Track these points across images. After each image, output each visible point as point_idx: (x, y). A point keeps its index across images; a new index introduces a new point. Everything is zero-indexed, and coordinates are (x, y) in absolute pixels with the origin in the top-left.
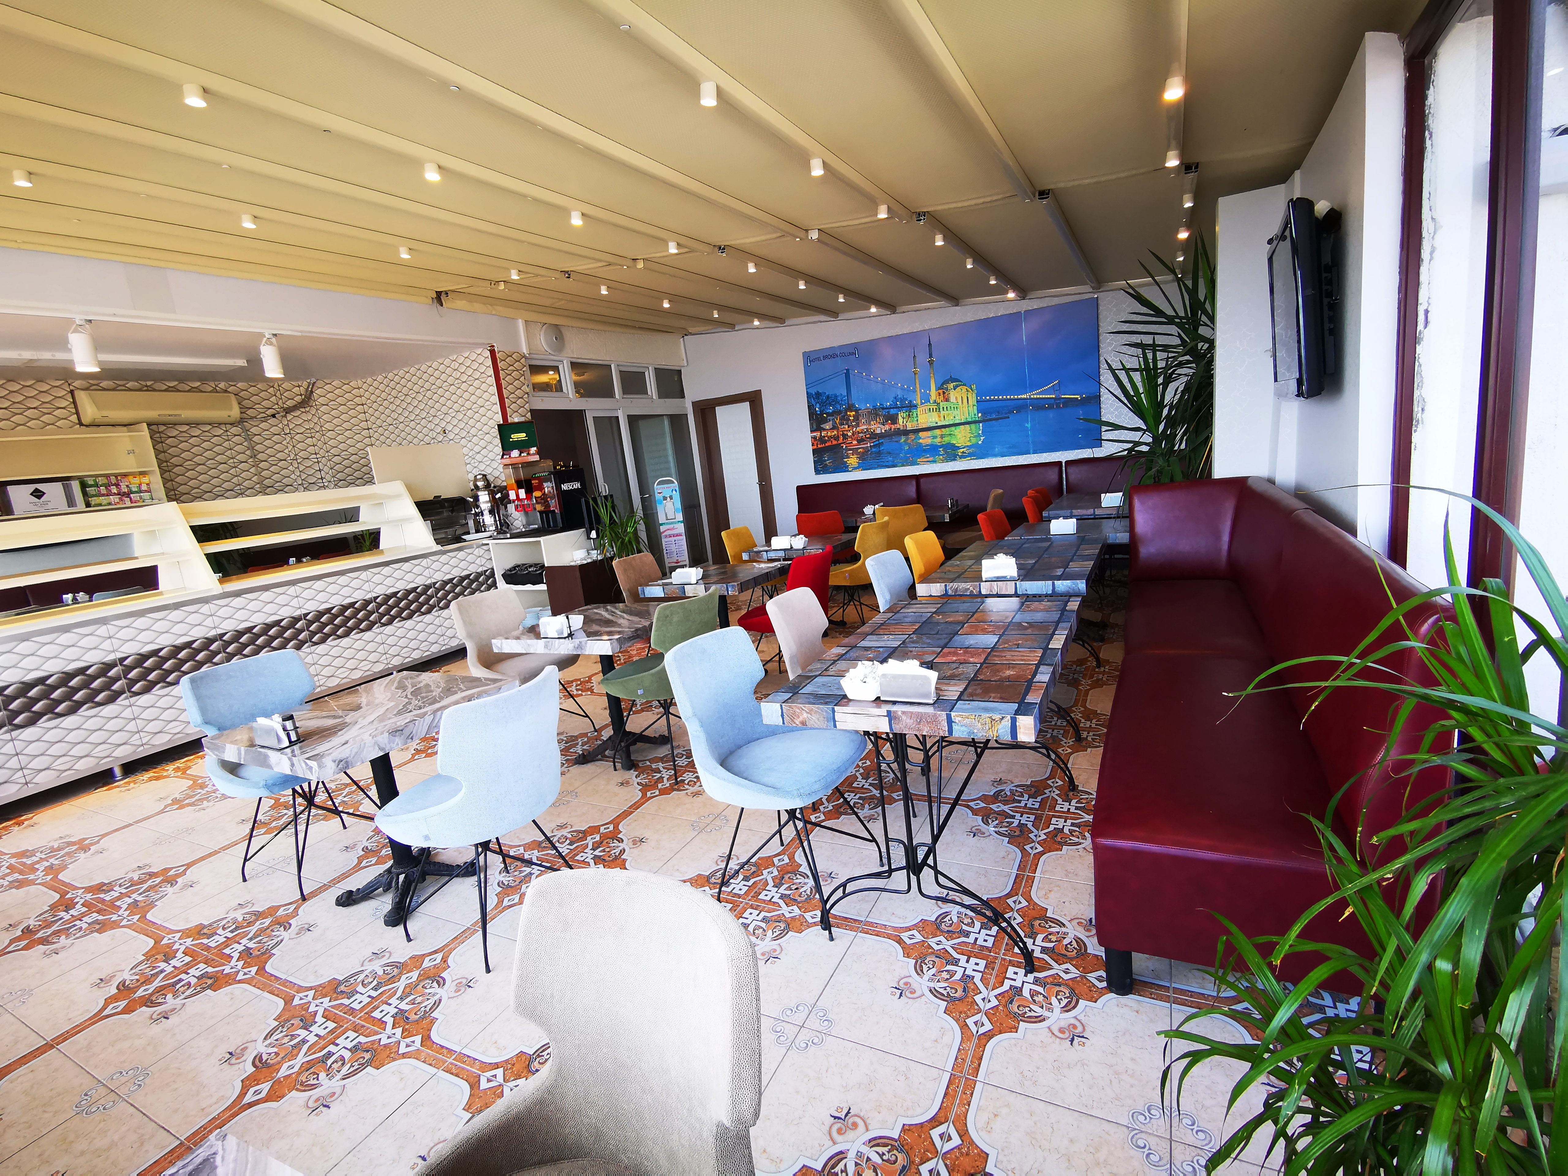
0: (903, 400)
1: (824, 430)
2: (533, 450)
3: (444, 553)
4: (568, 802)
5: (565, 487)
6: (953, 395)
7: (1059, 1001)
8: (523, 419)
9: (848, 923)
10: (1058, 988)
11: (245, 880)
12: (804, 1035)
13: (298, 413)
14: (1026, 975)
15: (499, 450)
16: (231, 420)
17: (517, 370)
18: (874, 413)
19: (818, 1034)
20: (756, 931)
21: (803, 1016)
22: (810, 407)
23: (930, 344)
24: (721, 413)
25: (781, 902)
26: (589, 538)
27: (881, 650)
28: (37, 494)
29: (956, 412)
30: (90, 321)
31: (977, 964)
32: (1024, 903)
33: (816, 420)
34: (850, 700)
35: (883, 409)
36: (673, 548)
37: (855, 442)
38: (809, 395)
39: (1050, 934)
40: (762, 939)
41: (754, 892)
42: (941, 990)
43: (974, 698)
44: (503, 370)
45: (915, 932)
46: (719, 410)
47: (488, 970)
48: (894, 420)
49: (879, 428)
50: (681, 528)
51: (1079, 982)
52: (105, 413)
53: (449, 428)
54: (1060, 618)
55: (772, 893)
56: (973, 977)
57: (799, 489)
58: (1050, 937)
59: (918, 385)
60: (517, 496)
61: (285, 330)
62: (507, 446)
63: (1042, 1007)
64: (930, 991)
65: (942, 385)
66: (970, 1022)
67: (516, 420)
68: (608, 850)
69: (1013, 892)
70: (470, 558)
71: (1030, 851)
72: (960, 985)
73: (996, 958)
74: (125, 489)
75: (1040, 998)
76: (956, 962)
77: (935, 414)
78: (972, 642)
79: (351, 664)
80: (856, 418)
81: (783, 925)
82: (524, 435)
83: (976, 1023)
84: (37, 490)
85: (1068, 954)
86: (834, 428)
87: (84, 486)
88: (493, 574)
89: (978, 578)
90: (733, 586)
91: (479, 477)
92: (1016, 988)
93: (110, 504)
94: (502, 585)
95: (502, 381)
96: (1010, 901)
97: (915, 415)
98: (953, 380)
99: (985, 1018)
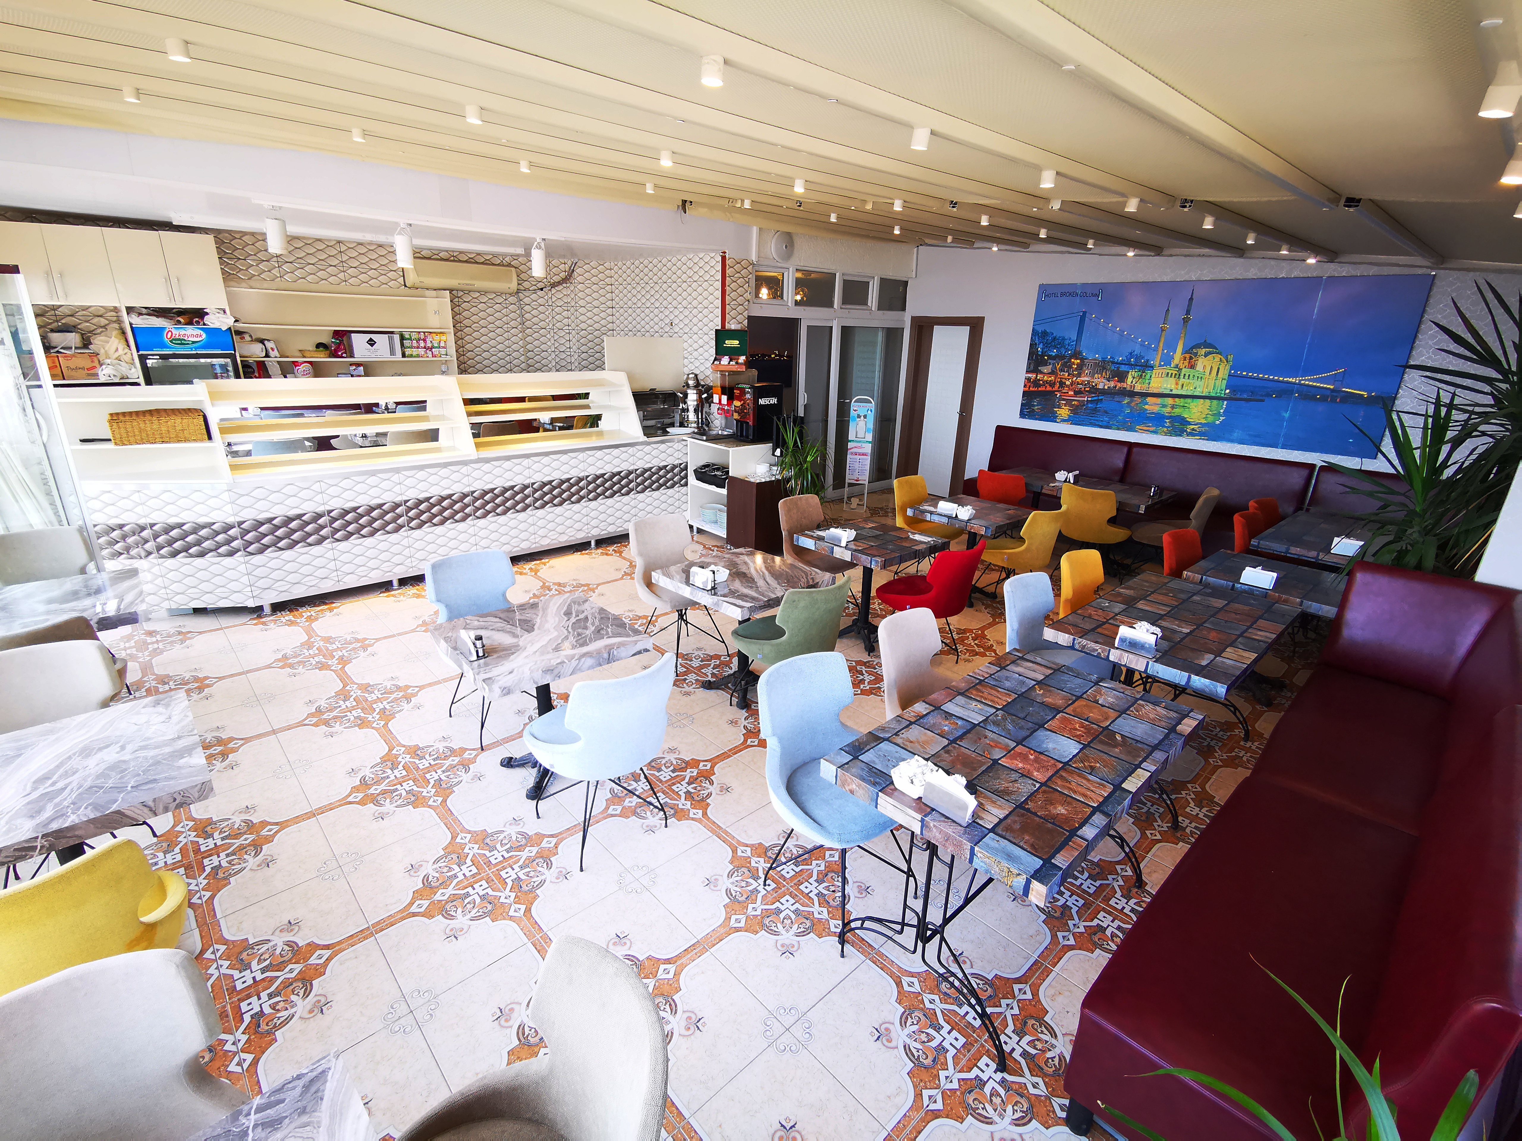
0: (1138, 358)
1: (1041, 373)
2: (742, 359)
3: (648, 444)
4: (685, 725)
5: (762, 402)
6: (1203, 363)
7: (1015, 1111)
8: (739, 326)
9: (863, 946)
10: (1018, 1098)
11: (451, 716)
12: (786, 1039)
13: (560, 288)
14: (995, 1072)
15: (713, 351)
16: (511, 291)
17: (743, 278)
18: (1101, 367)
19: (797, 1043)
20: (785, 921)
21: (792, 1020)
22: (1033, 346)
23: (1191, 299)
24: (939, 332)
25: (816, 899)
26: (773, 454)
27: (960, 722)
28: (371, 343)
29: (1198, 383)
30: (410, 225)
31: (956, 1039)
32: (1029, 996)
33: (1035, 361)
34: (896, 789)
35: (1113, 363)
36: (857, 465)
37: (1071, 393)
38: (1034, 333)
39: (1038, 1040)
40: (787, 931)
41: (799, 879)
42: (914, 1051)
43: (1008, 835)
44: (730, 277)
45: (915, 980)
46: (936, 329)
47: (582, 870)
48: (1122, 377)
49: (1102, 383)
50: (868, 448)
51: (1041, 1101)
52: (422, 279)
53: (676, 321)
54: (1161, 742)
55: (811, 887)
56: (948, 1051)
57: (999, 428)
58: (1036, 1042)
59: (1161, 345)
60: (720, 400)
61: (552, 236)
62: (720, 351)
63: (995, 1110)
64: (905, 1046)
65: (1192, 348)
66: (926, 1093)
67: (733, 327)
68: (699, 788)
69: (1024, 978)
70: (669, 451)
71: (1061, 939)
72: (933, 1055)
73: (976, 1041)
74: (429, 345)
75: (997, 1101)
76: (938, 1028)
77: (1172, 380)
78: (1051, 746)
80: (1080, 367)
81: (808, 924)
82: (738, 342)
83: (930, 1097)
84: (371, 340)
85: (1045, 1068)
86: (1053, 373)
87: (402, 338)
88: (686, 468)
89: (1110, 641)
90: (877, 562)
91: (691, 376)
92: (981, 1080)
93: (418, 356)
94: (692, 479)
95: (727, 288)
96: (1016, 987)
97: (1148, 377)
98: (1206, 345)
99: (940, 1096)
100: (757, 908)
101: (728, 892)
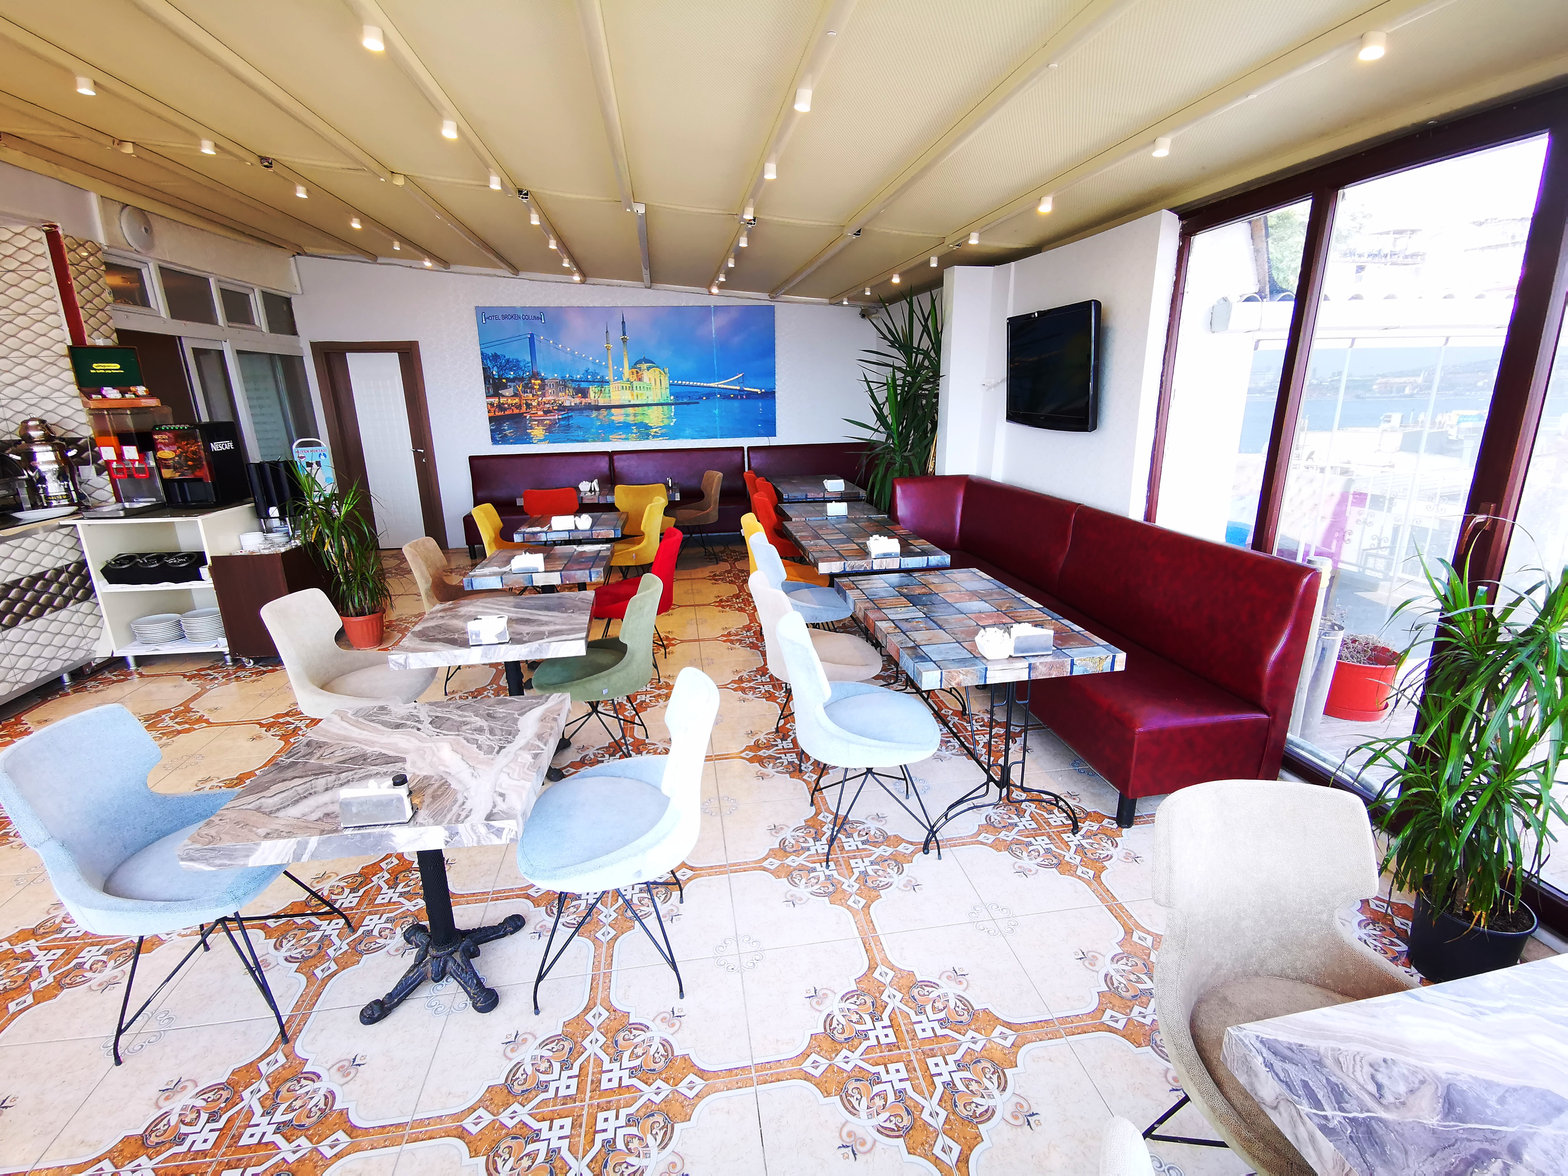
0: (594, 374)
1: (503, 396)
2: (143, 390)
6: (647, 376)
7: (1106, 843)
10: (1098, 837)
12: (1002, 924)
14: (1075, 836)
17: (93, 268)
18: (563, 384)
19: (1009, 919)
20: (878, 874)
21: (985, 913)
22: (485, 370)
23: (623, 322)
24: (354, 362)
25: (868, 847)
26: (265, 517)
29: (648, 393)
31: (1043, 840)
33: (493, 385)
35: (573, 381)
37: (540, 413)
38: (484, 356)
40: (891, 877)
41: (836, 846)
42: (1043, 863)
44: (73, 265)
45: (985, 835)
46: (350, 356)
48: (584, 393)
49: (567, 400)
51: (1103, 829)
55: (849, 845)
56: (1050, 848)
57: (472, 459)
59: (609, 362)
60: (118, 455)
62: (89, 380)
63: (1103, 850)
64: (1037, 866)
65: (636, 364)
66: (1079, 874)
67: (100, 342)
70: (41, 548)
72: (1050, 856)
73: (1048, 833)
75: (1096, 846)
76: (1030, 844)
77: (628, 392)
80: (542, 387)
81: (892, 862)
82: (118, 366)
85: (1080, 816)
86: (515, 395)
88: (85, 569)
91: (33, 423)
92: (1078, 845)
94: (102, 585)
95: (69, 282)
96: (1014, 796)
97: (607, 391)
98: (647, 361)
99: (1083, 868)
100: (850, 884)
101: (815, 894)
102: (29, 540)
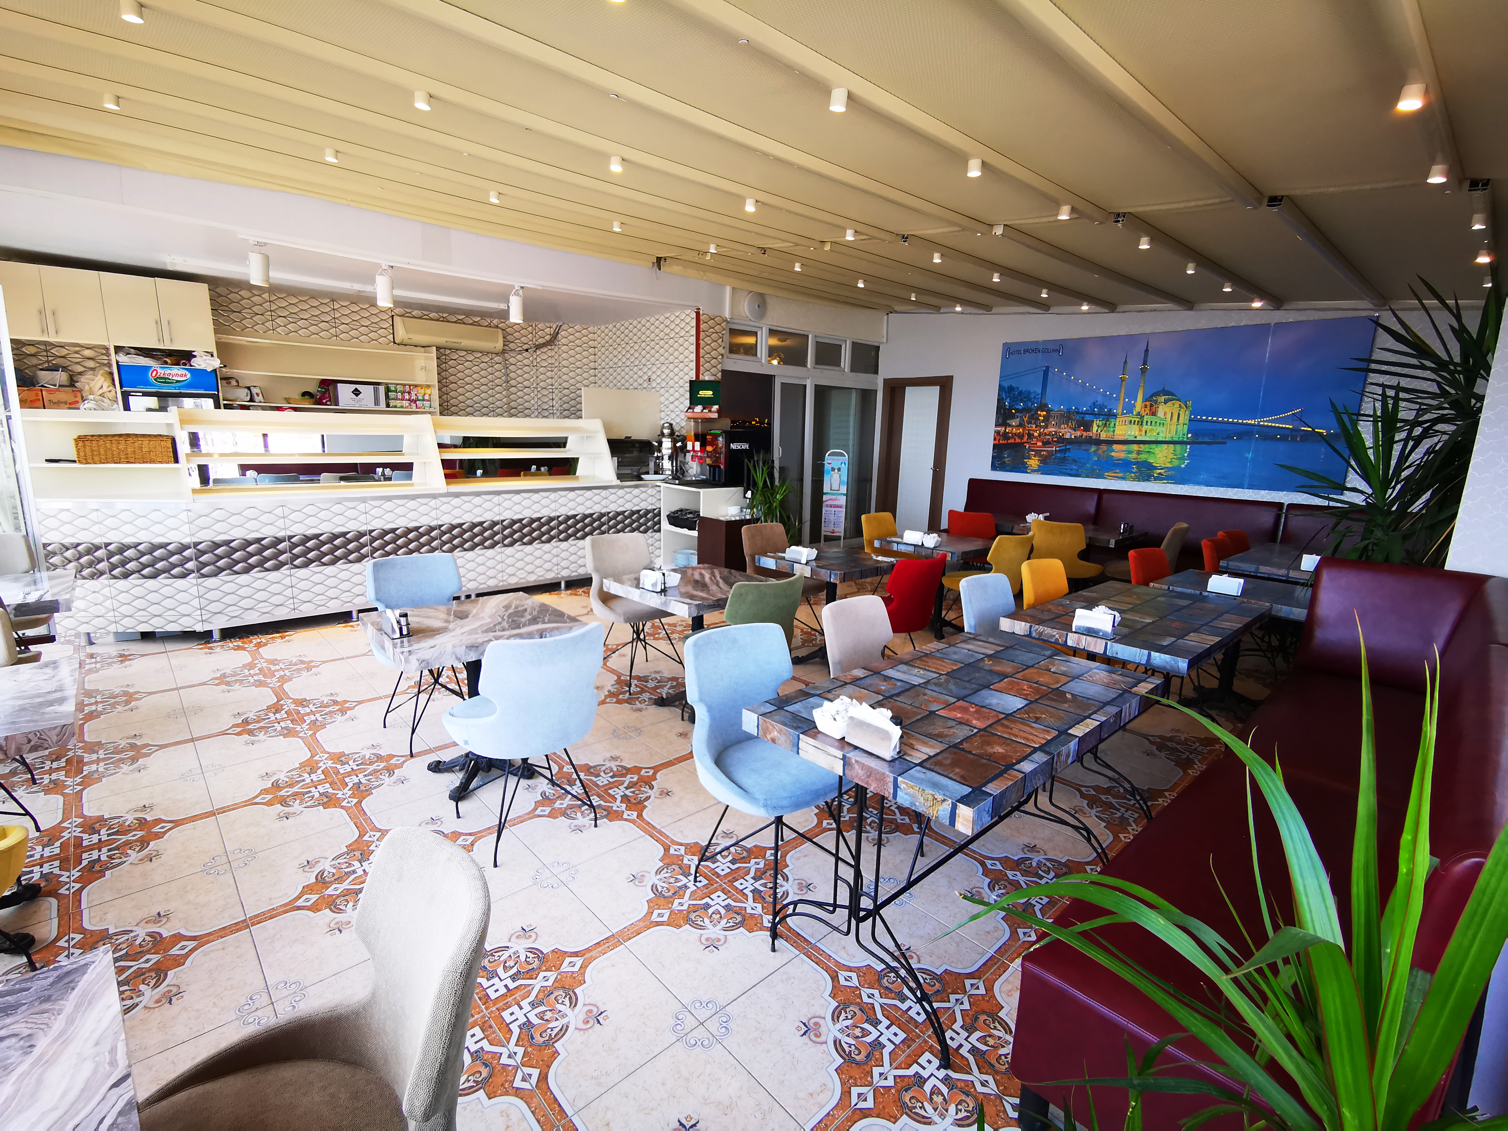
0: (1101, 407)
1: (1010, 426)
2: (715, 408)
3: (623, 487)
4: (631, 737)
5: (733, 446)
6: (1163, 410)
7: (958, 1111)
8: (712, 378)
9: (798, 940)
10: (964, 1097)
11: (385, 727)
12: (700, 1033)
13: (545, 350)
14: (938, 1069)
15: (687, 403)
16: (497, 350)
17: (717, 333)
18: (1066, 417)
19: (711, 1037)
20: (714, 916)
21: (709, 1014)
22: (999, 401)
23: (1147, 350)
24: (911, 395)
25: (750, 895)
26: (745, 497)
27: (899, 684)
28: (357, 393)
29: (1160, 429)
30: (392, 267)
31: (896, 1034)
32: (982, 991)
33: (1003, 415)
34: (819, 732)
35: (1078, 413)
36: (832, 517)
37: (1040, 444)
38: (1001, 388)
39: (990, 1036)
40: (715, 925)
41: (734, 876)
42: (846, 1046)
43: (936, 769)
44: (704, 332)
45: (854, 975)
46: (908, 390)
47: (495, 865)
48: (1088, 426)
49: (1069, 433)
50: (842, 500)
51: (991, 1100)
52: (411, 336)
53: (654, 377)
54: (1113, 700)
55: (747, 884)
56: (885, 1046)
57: (972, 481)
58: (988, 1039)
59: (1122, 394)
60: (693, 447)
61: (530, 284)
62: (694, 401)
63: (935, 1110)
64: (835, 1042)
65: (1152, 396)
66: (855, 1091)
67: (707, 378)
68: (637, 792)
69: (977, 974)
70: (643, 496)
71: (1021, 936)
72: (866, 1049)
73: (919, 1037)
74: (414, 397)
75: (938, 1099)
76: (875, 1023)
77: (1136, 427)
78: (994, 701)
79: (529, 568)
80: (1047, 419)
81: (739, 918)
82: (711, 393)
83: (859, 1095)
84: (356, 390)
85: (997, 1065)
86: (1021, 425)
87: (388, 390)
88: (659, 514)
89: (1068, 627)
90: (836, 575)
91: (666, 425)
92: (921, 1077)
93: (402, 407)
94: (665, 525)
95: (701, 342)
96: (968, 982)
97: (1112, 425)
98: (1165, 393)
99: (871, 1093)
100: (684, 903)
101: (654, 888)
102: (637, 490)
